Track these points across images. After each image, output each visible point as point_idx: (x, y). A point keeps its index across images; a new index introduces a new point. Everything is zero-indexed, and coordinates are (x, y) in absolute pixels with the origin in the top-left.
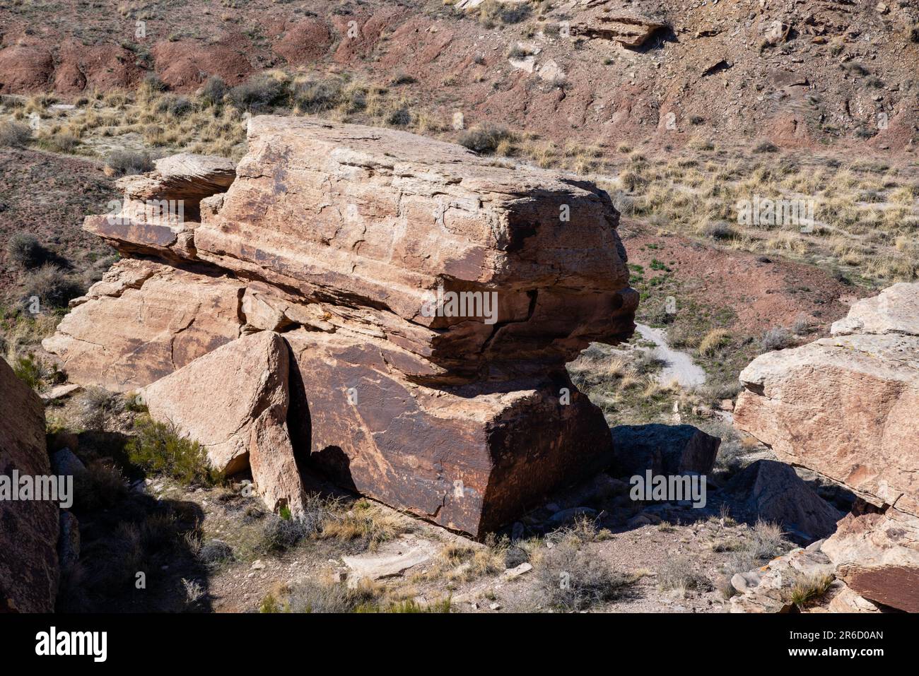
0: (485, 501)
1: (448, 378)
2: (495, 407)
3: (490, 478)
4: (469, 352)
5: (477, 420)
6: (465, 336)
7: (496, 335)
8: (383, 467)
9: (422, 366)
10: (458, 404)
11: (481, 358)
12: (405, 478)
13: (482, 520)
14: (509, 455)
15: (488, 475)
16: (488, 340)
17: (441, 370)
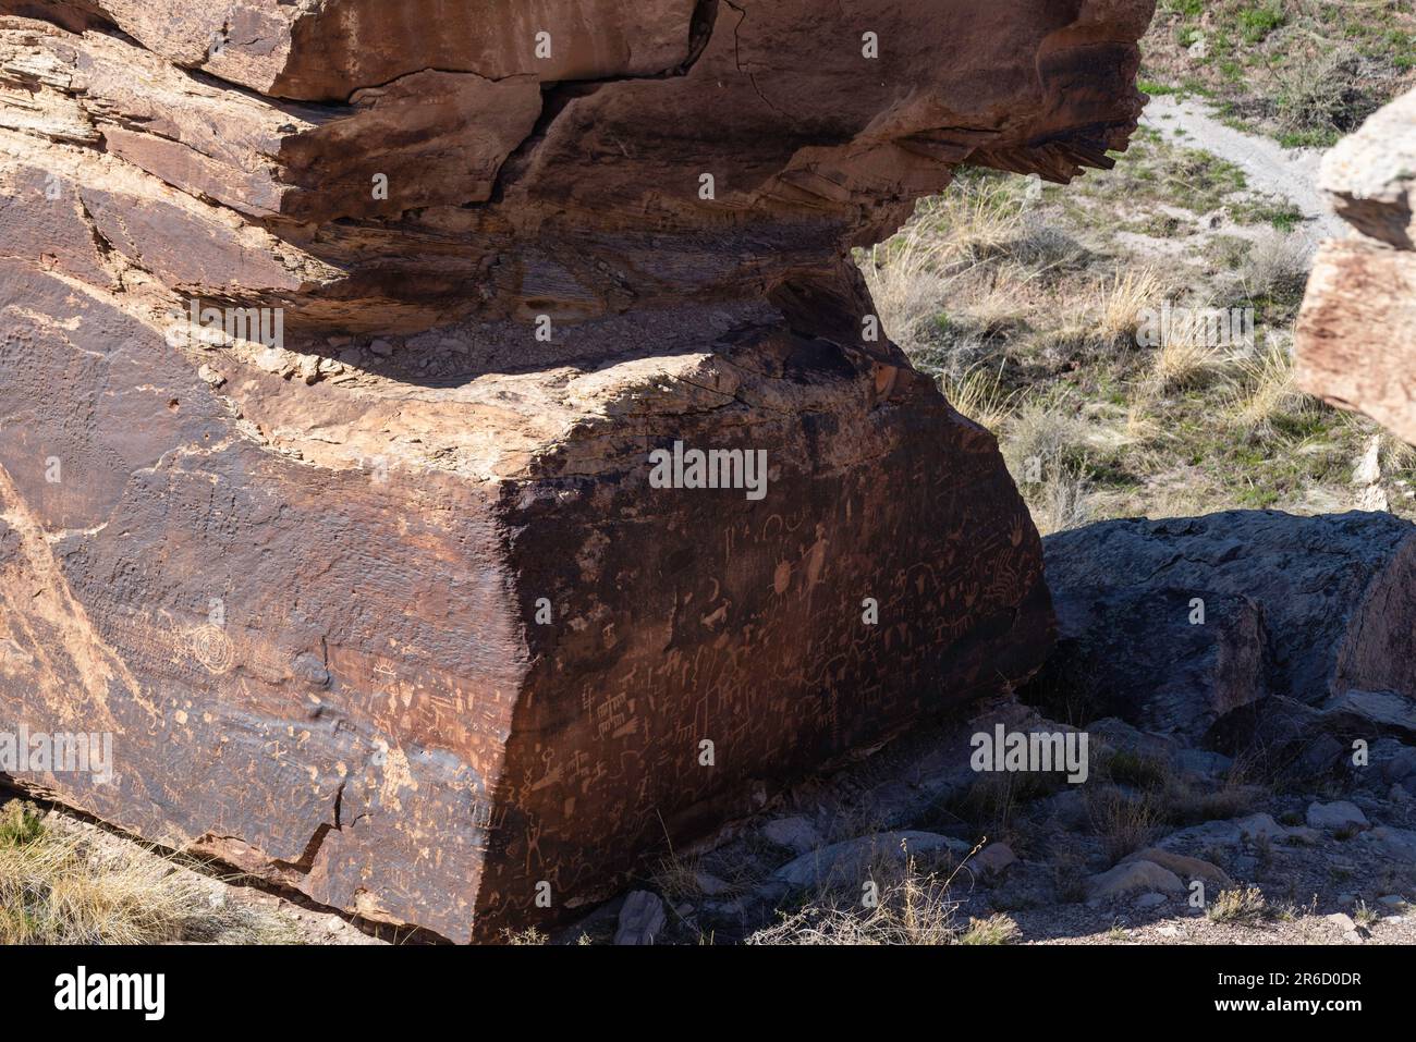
0: (498, 800)
1: (352, 307)
2: (538, 422)
3: (518, 708)
4: (438, 199)
5: (464, 471)
6: (422, 135)
7: (553, 130)
8: (95, 670)
9: (243, 257)
10: (394, 410)
11: (491, 223)
12: (182, 717)
13: (488, 881)
14: (598, 613)
15: (512, 698)
16: (520, 151)
17: (320, 272)
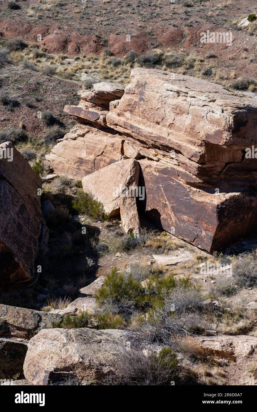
0: (214, 237)
1: (203, 185)
2: (222, 199)
3: (217, 228)
4: (213, 174)
5: (213, 203)
6: (212, 167)
7: (226, 168)
8: (174, 219)
9: (193, 179)
10: (207, 196)
11: (219, 177)
12: (182, 225)
13: (212, 245)
14: (226, 219)
15: (216, 227)
16: (223, 170)
17: (201, 181)
